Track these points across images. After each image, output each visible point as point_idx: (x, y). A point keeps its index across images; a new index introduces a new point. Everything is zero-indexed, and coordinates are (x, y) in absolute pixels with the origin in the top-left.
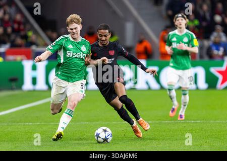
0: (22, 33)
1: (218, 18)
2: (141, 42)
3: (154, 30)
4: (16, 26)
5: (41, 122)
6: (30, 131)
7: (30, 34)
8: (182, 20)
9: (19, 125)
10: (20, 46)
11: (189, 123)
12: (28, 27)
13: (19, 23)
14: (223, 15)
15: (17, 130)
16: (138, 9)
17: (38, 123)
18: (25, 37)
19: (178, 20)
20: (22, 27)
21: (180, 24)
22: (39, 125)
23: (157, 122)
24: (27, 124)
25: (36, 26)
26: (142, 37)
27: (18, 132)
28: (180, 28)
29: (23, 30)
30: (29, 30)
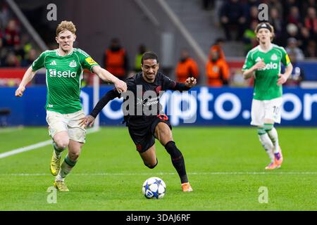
0: (17, 47)
1: (292, 28)
2: (183, 61)
3: (201, 45)
4: (8, 37)
5: (41, 173)
6: (26, 185)
7: (28, 48)
8: (266, 32)
9: (10, 177)
10: (13, 65)
11: (249, 175)
12: (25, 38)
13: (13, 33)
14: (300, 25)
15: (7, 184)
16: (180, 15)
17: (38, 174)
18: (21, 53)
19: (261, 32)
20: (16, 38)
21: (264, 38)
22: (38, 176)
23: (205, 173)
24: (22, 174)
25: (36, 37)
26: (185, 54)
27: (9, 186)
28: (264, 43)
29: (18, 43)
30: (26, 43)
